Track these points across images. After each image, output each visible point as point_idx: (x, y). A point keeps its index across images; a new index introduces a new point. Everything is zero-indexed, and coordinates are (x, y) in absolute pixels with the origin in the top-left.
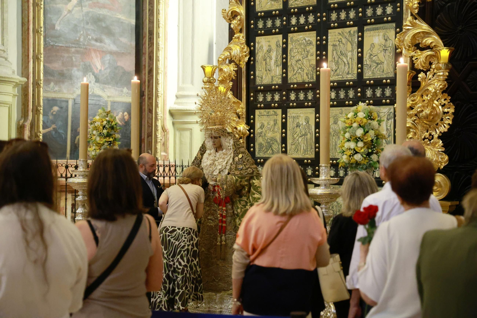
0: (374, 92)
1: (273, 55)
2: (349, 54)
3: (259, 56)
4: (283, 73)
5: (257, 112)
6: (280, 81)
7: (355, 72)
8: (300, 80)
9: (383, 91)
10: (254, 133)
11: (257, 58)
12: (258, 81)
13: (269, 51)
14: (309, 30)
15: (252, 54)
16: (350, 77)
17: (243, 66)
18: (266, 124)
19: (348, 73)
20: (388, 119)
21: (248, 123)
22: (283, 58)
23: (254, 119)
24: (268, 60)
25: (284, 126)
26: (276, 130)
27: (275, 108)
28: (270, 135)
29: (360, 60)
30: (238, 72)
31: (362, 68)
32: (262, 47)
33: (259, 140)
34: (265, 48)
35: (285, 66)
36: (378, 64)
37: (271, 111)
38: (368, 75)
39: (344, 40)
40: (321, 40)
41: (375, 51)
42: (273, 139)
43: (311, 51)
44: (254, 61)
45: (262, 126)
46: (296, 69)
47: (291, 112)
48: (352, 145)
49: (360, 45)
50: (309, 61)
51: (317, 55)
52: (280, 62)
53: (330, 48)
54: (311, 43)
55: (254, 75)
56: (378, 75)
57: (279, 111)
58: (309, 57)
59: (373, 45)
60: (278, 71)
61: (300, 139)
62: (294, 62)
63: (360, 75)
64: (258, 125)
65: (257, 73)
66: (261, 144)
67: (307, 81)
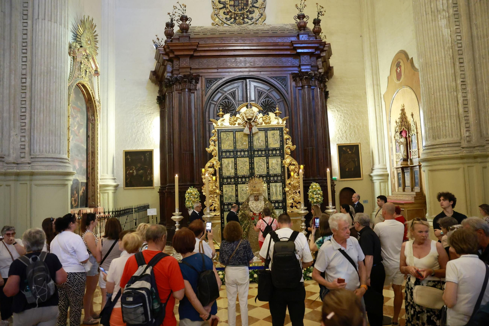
0: (274, 178)
1: (231, 165)
2: (263, 166)
3: (224, 166)
4: (235, 172)
5: (224, 186)
6: (234, 175)
7: (266, 172)
8: (243, 174)
9: (277, 178)
10: (223, 194)
11: (223, 166)
12: (224, 174)
13: (228, 164)
14: (246, 157)
15: (221, 165)
16: (264, 173)
17: (217, 169)
18: (228, 190)
19: (263, 172)
20: (280, 187)
21: (220, 190)
22: (235, 167)
23: (223, 189)
24: (228, 167)
25: (237, 190)
26: (233, 192)
27: (232, 184)
28: (230, 194)
29: (268, 168)
30: (215, 171)
31: (269, 171)
32: (225, 162)
33: (225, 196)
34: (227, 163)
35: (236, 169)
36: (275, 169)
37: (230, 185)
38: (271, 173)
39: (261, 161)
40: (251, 161)
41: (273, 165)
42: (232, 196)
43: (247, 164)
44: (222, 167)
45: (226, 191)
46: (241, 170)
47: (239, 186)
48: (317, 196)
49: (268, 163)
50: (246, 168)
51: (250, 166)
52: (233, 167)
53: (255, 164)
54: (247, 162)
55: (222, 172)
56: (275, 173)
57: (234, 186)
58: (246, 166)
59: (272, 163)
60: (233, 171)
61: (244, 195)
62: (240, 168)
63: (268, 173)
64: (224, 191)
65: (223, 172)
66: (226, 198)
67: (246, 174)
